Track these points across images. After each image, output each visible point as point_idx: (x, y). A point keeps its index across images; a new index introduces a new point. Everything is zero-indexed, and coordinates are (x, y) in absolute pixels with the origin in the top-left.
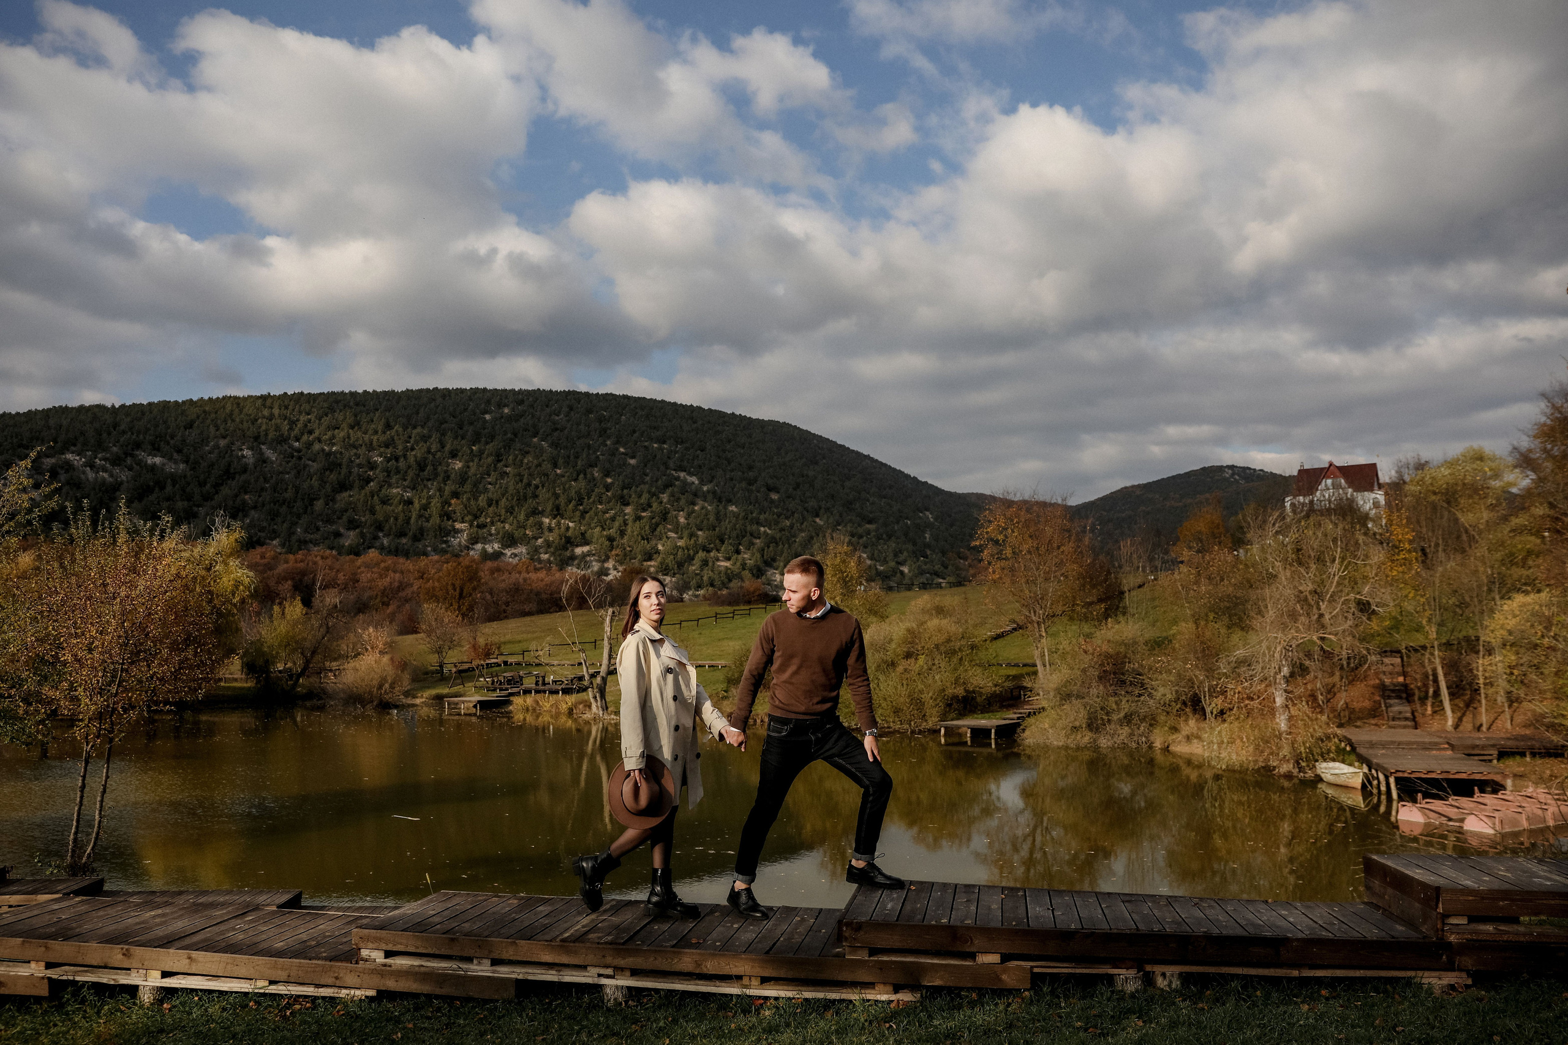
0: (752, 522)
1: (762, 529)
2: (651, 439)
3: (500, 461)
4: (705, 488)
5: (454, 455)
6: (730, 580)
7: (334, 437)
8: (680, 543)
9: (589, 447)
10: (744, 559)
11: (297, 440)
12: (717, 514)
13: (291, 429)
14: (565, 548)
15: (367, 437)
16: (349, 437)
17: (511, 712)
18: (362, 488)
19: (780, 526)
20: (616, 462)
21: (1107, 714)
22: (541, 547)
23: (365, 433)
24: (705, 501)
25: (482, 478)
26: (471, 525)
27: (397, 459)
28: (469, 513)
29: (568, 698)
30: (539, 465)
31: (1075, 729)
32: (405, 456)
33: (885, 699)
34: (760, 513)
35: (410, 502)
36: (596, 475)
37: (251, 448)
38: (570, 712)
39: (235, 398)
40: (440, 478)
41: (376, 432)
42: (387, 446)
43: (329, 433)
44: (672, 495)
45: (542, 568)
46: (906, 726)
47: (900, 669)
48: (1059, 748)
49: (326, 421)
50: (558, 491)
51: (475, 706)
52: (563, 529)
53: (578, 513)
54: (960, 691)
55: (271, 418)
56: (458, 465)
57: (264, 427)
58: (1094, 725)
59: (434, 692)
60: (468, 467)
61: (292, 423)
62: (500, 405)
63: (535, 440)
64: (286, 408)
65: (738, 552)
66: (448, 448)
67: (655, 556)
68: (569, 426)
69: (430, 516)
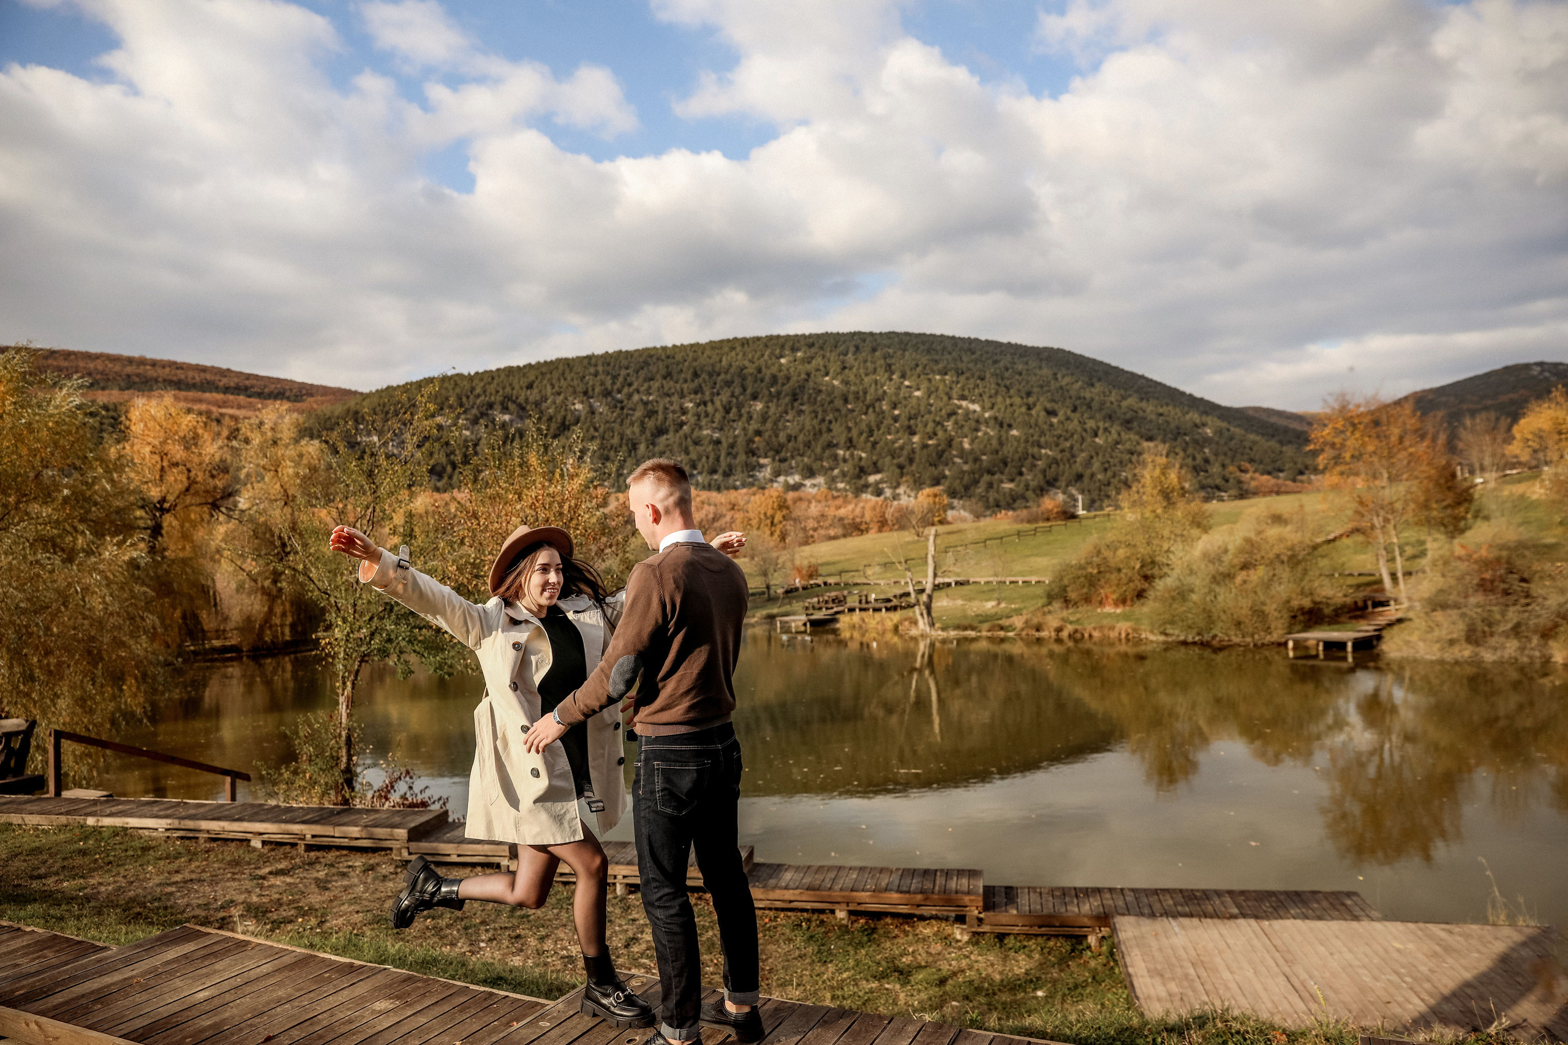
0: (1033, 445)
1: (1043, 451)
2: (933, 371)
3: (795, 400)
4: (987, 415)
5: (755, 397)
6: (1014, 501)
7: (650, 387)
8: (966, 468)
9: (876, 382)
10: (1027, 480)
11: (619, 392)
12: (1000, 438)
13: (614, 383)
14: (859, 477)
15: (678, 386)
16: (663, 387)
17: (838, 629)
18: (677, 431)
19: (1060, 447)
20: (902, 395)
21: (1490, 625)
22: (836, 477)
23: (677, 382)
24: (987, 427)
25: (781, 416)
26: (774, 460)
27: (705, 404)
28: (771, 449)
29: (891, 615)
30: (831, 402)
31: (1452, 642)
32: (712, 401)
33: (1224, 612)
34: (1040, 436)
35: (718, 442)
36: (884, 408)
37: (582, 402)
38: (896, 629)
39: (566, 359)
40: (744, 419)
41: (686, 381)
42: (696, 393)
43: (646, 385)
44: (956, 423)
45: (838, 497)
46: (1248, 639)
47: (1239, 580)
48: (1432, 662)
49: (642, 374)
50: (850, 424)
51: (805, 624)
52: (856, 460)
53: (869, 444)
54: (1307, 603)
55: (596, 375)
56: (759, 406)
57: (591, 383)
58: (1473, 636)
59: (765, 612)
60: (768, 407)
61: (615, 378)
62: (794, 350)
63: (827, 378)
64: (609, 364)
65: (1021, 474)
66: (749, 391)
67: (943, 481)
68: (856, 364)
69: (737, 454)
